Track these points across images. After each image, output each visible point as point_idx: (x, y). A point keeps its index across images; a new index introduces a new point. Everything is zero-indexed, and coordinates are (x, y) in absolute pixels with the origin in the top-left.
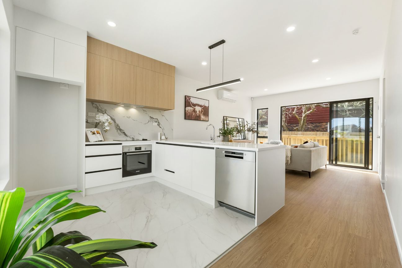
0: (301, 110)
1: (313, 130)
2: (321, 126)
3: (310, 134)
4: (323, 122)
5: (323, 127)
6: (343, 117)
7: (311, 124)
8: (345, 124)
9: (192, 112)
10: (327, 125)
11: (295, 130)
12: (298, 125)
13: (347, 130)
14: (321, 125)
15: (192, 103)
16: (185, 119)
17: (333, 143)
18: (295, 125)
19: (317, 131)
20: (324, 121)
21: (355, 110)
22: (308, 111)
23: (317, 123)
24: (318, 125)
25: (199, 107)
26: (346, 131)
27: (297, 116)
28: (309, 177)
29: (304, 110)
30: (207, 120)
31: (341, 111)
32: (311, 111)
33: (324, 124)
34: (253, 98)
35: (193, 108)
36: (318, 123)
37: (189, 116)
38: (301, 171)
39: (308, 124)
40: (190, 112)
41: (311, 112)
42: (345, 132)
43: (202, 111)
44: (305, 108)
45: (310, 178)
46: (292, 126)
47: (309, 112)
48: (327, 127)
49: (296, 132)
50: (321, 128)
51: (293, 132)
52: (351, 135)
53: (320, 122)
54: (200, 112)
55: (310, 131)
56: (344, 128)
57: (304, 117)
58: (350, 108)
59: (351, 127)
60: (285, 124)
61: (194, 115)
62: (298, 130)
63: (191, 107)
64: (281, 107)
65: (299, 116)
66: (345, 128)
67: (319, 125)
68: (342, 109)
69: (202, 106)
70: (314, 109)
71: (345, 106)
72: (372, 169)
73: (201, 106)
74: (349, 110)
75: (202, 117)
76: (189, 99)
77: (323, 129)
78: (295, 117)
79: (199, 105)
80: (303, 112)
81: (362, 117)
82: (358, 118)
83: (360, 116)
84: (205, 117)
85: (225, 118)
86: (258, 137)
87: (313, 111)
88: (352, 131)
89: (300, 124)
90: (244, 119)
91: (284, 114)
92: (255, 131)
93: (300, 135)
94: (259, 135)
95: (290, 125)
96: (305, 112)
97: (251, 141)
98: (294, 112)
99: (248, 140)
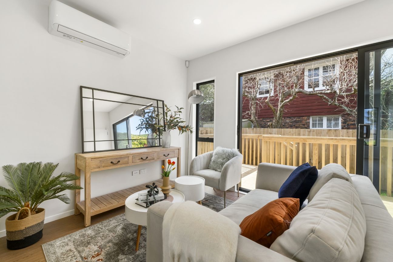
0: (277, 99)
1: (291, 127)
2: (301, 121)
3: (290, 132)
4: (303, 116)
5: (304, 122)
7: (288, 118)
10: (309, 119)
11: (268, 126)
12: (272, 119)
14: (301, 119)
18: (268, 120)
19: (297, 127)
20: (305, 115)
24: (297, 119)
27: (271, 106)
29: (280, 99)
32: (291, 98)
33: (305, 118)
34: (189, 61)
36: (297, 117)
39: (284, 119)
41: (291, 100)
44: (281, 96)
46: (264, 121)
47: (287, 101)
48: (309, 123)
49: (269, 130)
50: (301, 123)
51: (266, 129)
53: (300, 117)
55: (287, 128)
57: (281, 107)
60: (255, 119)
62: (272, 126)
64: (240, 75)
65: (274, 106)
67: (299, 119)
70: (295, 94)
77: (304, 125)
78: (269, 106)
80: (280, 101)
86: (198, 139)
87: (294, 98)
89: (275, 117)
90: (162, 101)
91: (254, 104)
92: (182, 127)
93: (275, 134)
94: (200, 136)
95: (261, 119)
96: (282, 101)
97: (173, 151)
98: (267, 100)
99: (165, 149)
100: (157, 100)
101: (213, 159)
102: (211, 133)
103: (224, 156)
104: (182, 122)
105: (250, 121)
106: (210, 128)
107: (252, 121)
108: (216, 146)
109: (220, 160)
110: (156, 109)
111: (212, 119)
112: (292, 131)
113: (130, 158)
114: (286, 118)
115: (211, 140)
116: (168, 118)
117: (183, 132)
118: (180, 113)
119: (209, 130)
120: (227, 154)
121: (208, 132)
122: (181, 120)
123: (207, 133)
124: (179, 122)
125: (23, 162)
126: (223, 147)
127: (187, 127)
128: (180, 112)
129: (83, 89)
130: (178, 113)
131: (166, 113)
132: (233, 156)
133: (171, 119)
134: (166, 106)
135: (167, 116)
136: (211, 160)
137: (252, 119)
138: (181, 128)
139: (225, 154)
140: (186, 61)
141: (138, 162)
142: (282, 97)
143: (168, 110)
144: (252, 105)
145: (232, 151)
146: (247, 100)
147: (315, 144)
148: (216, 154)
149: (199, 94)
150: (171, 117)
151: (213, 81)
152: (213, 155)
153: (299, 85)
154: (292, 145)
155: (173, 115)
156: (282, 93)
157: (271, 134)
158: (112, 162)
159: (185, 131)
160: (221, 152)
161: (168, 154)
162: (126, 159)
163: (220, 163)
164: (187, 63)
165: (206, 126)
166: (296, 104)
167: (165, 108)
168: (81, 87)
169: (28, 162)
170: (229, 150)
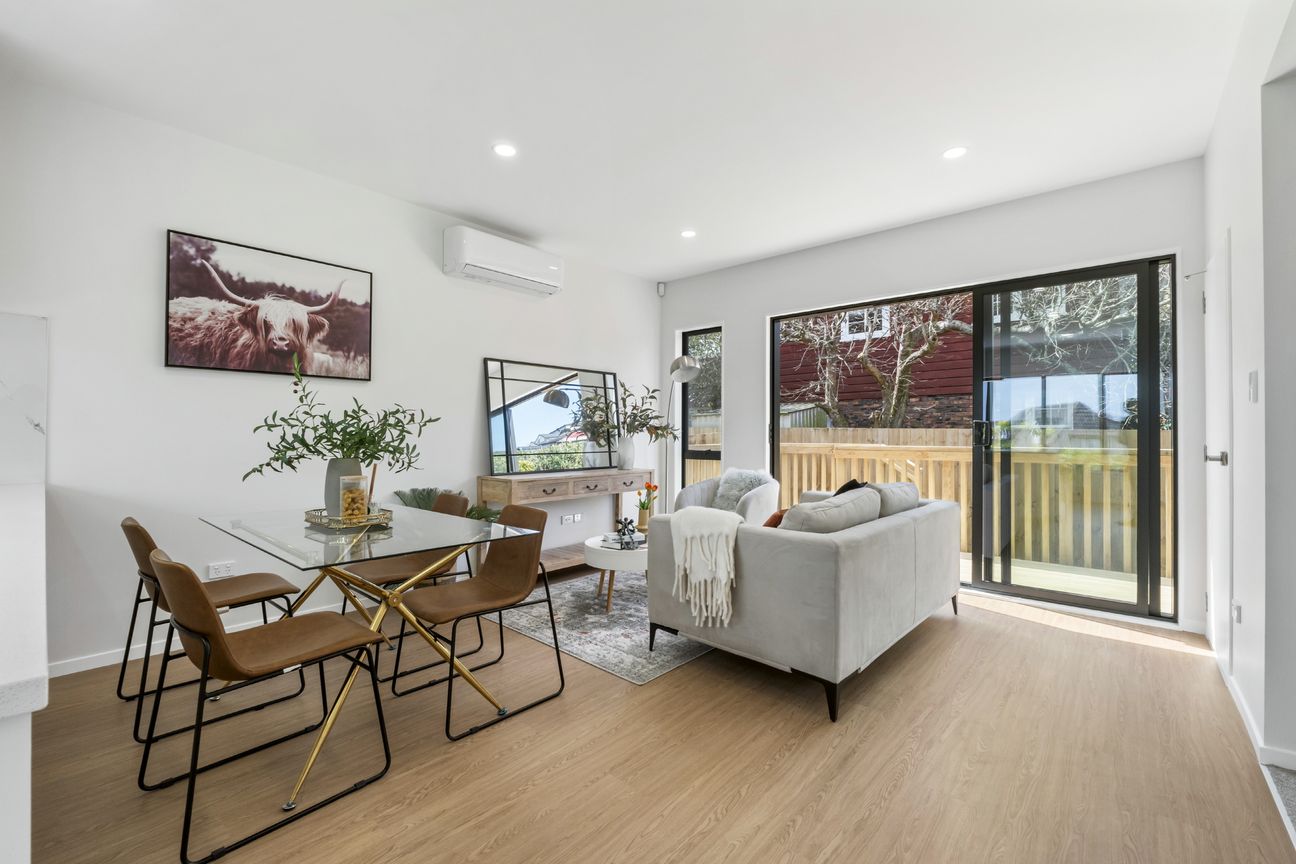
0: (892, 348)
1: (939, 423)
3: (920, 437)
6: (1043, 372)
7: (930, 399)
8: (1049, 403)
9: (232, 325)
11: (870, 424)
12: (878, 402)
13: (1056, 421)
15: (222, 275)
16: (167, 364)
17: (990, 480)
18: (869, 405)
21: (1083, 343)
22: (917, 348)
23: (951, 395)
24: (955, 402)
25: (291, 303)
26: (1054, 423)
27: (873, 369)
28: (826, 709)
29: (901, 348)
30: (362, 371)
31: (1034, 350)
32: (925, 347)
34: (665, 283)
35: (232, 306)
36: (956, 394)
37: (201, 345)
38: (788, 670)
39: (920, 400)
40: (209, 328)
41: (925, 353)
42: (1050, 428)
43: (315, 328)
44: (904, 341)
45: (833, 718)
46: (865, 406)
47: (917, 354)
49: (868, 432)
52: (1072, 437)
53: (962, 394)
54: (296, 328)
55: (929, 426)
56: (1047, 416)
57: (903, 372)
58: (1068, 336)
59: (1070, 412)
61: (246, 346)
62: (878, 422)
63: (222, 296)
64: (774, 321)
65: (883, 371)
66: (1050, 416)
68: (1037, 340)
69: (319, 301)
70: (934, 339)
71: (1047, 329)
72: (1174, 619)
73: (306, 298)
74: (1063, 344)
75: (319, 356)
76: (205, 254)
78: (867, 370)
79: (287, 293)
80: (900, 353)
81: (1109, 374)
82: (1096, 376)
83: (1103, 365)
84: (340, 360)
85: (493, 367)
86: (687, 454)
87: (931, 346)
88: (1076, 426)
89: (885, 398)
90: (615, 375)
91: (831, 363)
92: (657, 428)
93: (883, 442)
94: (691, 447)
95: (857, 403)
96: (906, 354)
97: (640, 475)
98: (861, 354)
99: (622, 471)
100: (604, 374)
101: (720, 491)
102: (714, 441)
103: (742, 485)
104: (657, 417)
105: (822, 411)
106: (713, 427)
107: (826, 410)
108: (726, 467)
109: (735, 492)
110: (601, 392)
111: (716, 404)
112: (924, 436)
113: (571, 485)
114: (925, 399)
115: (714, 455)
116: (629, 410)
117: (657, 439)
118: (653, 400)
119: (709, 435)
120: (748, 481)
121: (707, 438)
122: (654, 414)
123: (704, 442)
124: (651, 418)
125: (415, 487)
126: (740, 468)
127: (666, 428)
128: (652, 397)
129: (489, 362)
130: (649, 400)
131: (624, 400)
132: (760, 485)
133: (635, 411)
134: (623, 385)
135: (625, 406)
136: (715, 494)
137: (826, 402)
138: (655, 431)
139: (744, 480)
140: (659, 283)
141: (583, 494)
142: (907, 343)
143: (627, 393)
144: (824, 364)
145: (756, 474)
146: (812, 354)
147: (947, 462)
148: (726, 482)
149: (693, 365)
150: (634, 408)
151: (718, 329)
152: (721, 483)
153: (953, 311)
154: (913, 468)
155: (639, 404)
156: (905, 332)
157: (873, 442)
158: (544, 491)
159: (663, 435)
160: (735, 476)
161: (632, 483)
162: (564, 487)
163: (734, 498)
164: (662, 287)
165: (700, 423)
166: (951, 360)
167: (620, 390)
168: (486, 361)
169: (420, 488)
170: (750, 472)
